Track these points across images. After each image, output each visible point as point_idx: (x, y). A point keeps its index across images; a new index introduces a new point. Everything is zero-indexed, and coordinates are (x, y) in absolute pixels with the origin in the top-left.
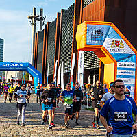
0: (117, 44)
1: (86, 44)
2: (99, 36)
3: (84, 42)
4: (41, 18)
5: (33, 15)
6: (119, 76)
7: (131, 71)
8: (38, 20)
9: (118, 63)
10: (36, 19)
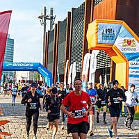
0: (129, 42)
1: (97, 43)
3: (95, 42)
4: (52, 17)
5: (43, 14)
6: (131, 76)
8: (49, 19)
9: (130, 62)
10: (46, 18)
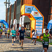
0: (36, 13)
1: (25, 13)
2: (29, 10)
5: (6, 2)
6: (37, 25)
7: (41, 23)
8: (8, 4)
9: (36, 20)
10: (7, 3)
